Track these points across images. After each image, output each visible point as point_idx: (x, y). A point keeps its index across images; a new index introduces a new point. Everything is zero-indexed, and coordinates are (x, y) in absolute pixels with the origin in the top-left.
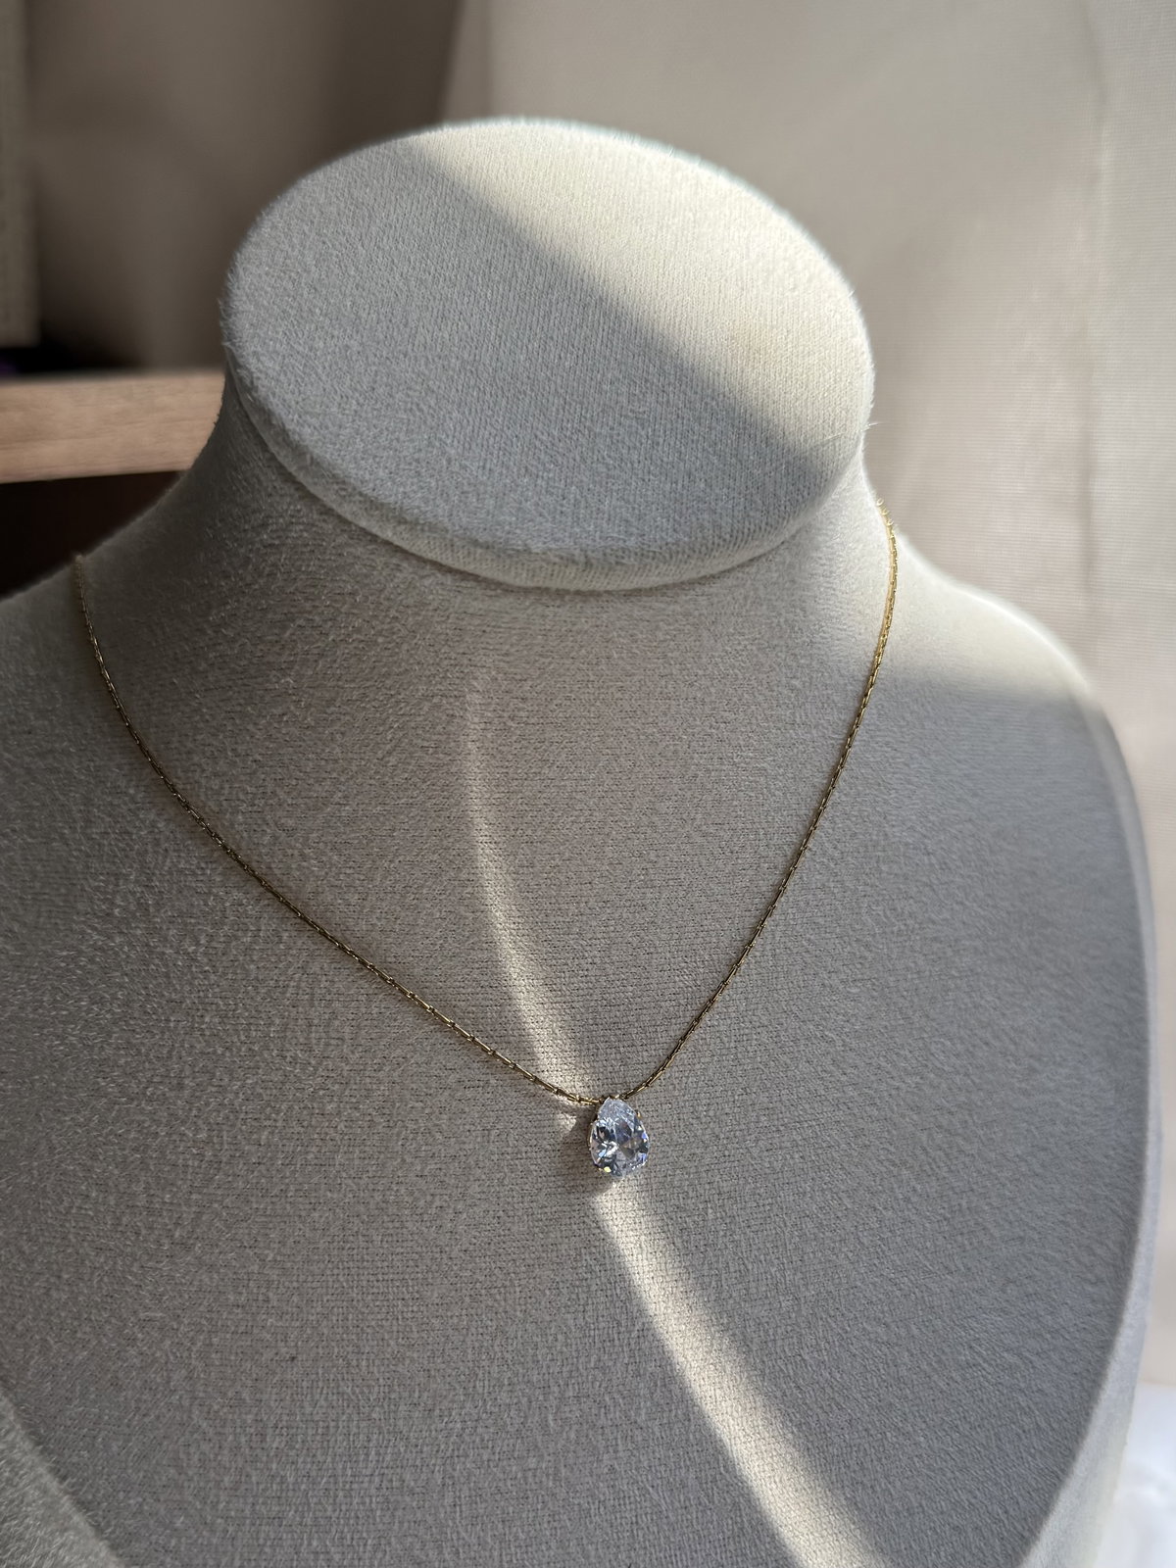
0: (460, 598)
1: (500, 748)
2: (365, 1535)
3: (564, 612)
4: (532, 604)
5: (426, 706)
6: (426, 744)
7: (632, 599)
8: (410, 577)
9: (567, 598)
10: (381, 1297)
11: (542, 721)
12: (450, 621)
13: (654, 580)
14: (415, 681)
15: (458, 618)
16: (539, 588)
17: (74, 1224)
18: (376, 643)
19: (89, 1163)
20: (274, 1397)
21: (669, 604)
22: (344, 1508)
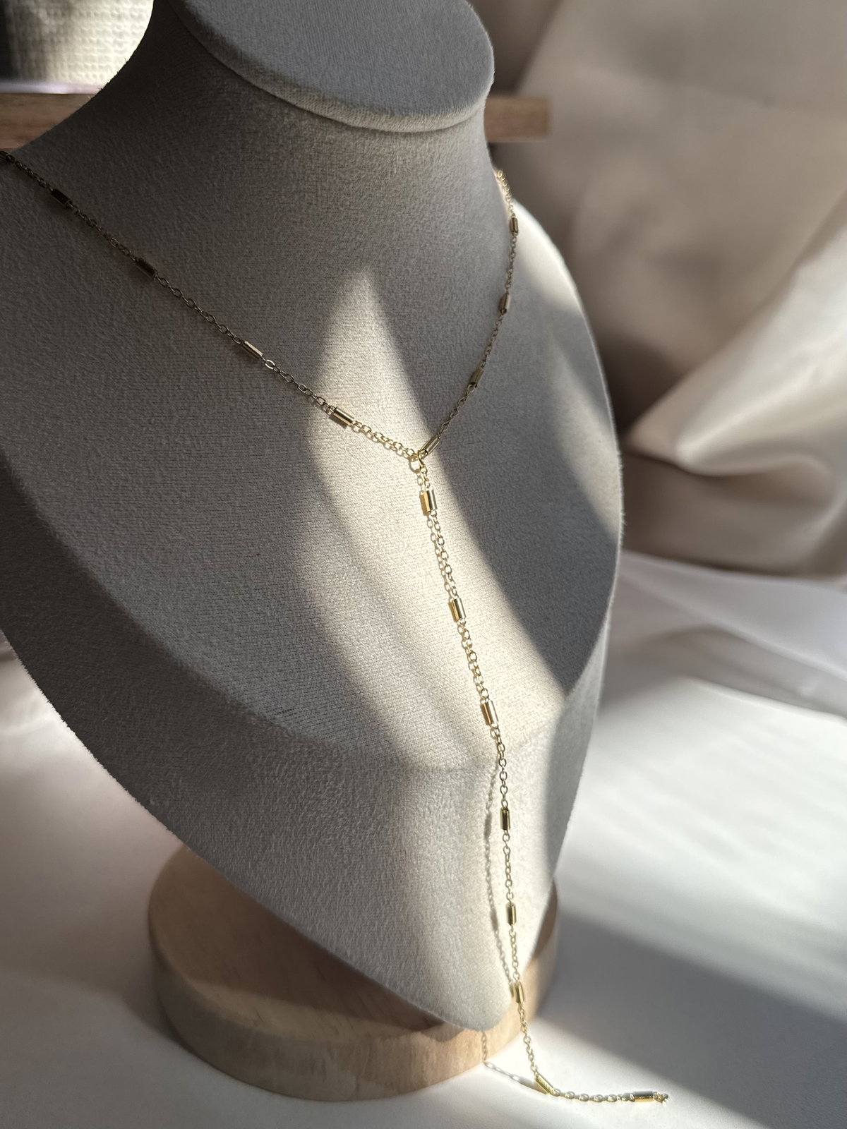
0: (322, 132)
1: (336, 223)
2: (311, 637)
3: (375, 143)
4: (360, 137)
5: (296, 197)
6: (295, 220)
7: (409, 139)
8: (294, 121)
9: (377, 135)
10: (298, 521)
11: (357, 208)
12: (313, 147)
13: (419, 127)
14: (291, 183)
15: (318, 146)
16: (363, 128)
17: (121, 495)
18: (269, 160)
19: (123, 462)
20: (252, 575)
21: (422, 143)
22: (298, 625)
